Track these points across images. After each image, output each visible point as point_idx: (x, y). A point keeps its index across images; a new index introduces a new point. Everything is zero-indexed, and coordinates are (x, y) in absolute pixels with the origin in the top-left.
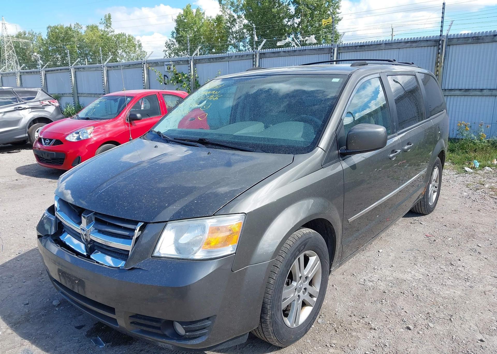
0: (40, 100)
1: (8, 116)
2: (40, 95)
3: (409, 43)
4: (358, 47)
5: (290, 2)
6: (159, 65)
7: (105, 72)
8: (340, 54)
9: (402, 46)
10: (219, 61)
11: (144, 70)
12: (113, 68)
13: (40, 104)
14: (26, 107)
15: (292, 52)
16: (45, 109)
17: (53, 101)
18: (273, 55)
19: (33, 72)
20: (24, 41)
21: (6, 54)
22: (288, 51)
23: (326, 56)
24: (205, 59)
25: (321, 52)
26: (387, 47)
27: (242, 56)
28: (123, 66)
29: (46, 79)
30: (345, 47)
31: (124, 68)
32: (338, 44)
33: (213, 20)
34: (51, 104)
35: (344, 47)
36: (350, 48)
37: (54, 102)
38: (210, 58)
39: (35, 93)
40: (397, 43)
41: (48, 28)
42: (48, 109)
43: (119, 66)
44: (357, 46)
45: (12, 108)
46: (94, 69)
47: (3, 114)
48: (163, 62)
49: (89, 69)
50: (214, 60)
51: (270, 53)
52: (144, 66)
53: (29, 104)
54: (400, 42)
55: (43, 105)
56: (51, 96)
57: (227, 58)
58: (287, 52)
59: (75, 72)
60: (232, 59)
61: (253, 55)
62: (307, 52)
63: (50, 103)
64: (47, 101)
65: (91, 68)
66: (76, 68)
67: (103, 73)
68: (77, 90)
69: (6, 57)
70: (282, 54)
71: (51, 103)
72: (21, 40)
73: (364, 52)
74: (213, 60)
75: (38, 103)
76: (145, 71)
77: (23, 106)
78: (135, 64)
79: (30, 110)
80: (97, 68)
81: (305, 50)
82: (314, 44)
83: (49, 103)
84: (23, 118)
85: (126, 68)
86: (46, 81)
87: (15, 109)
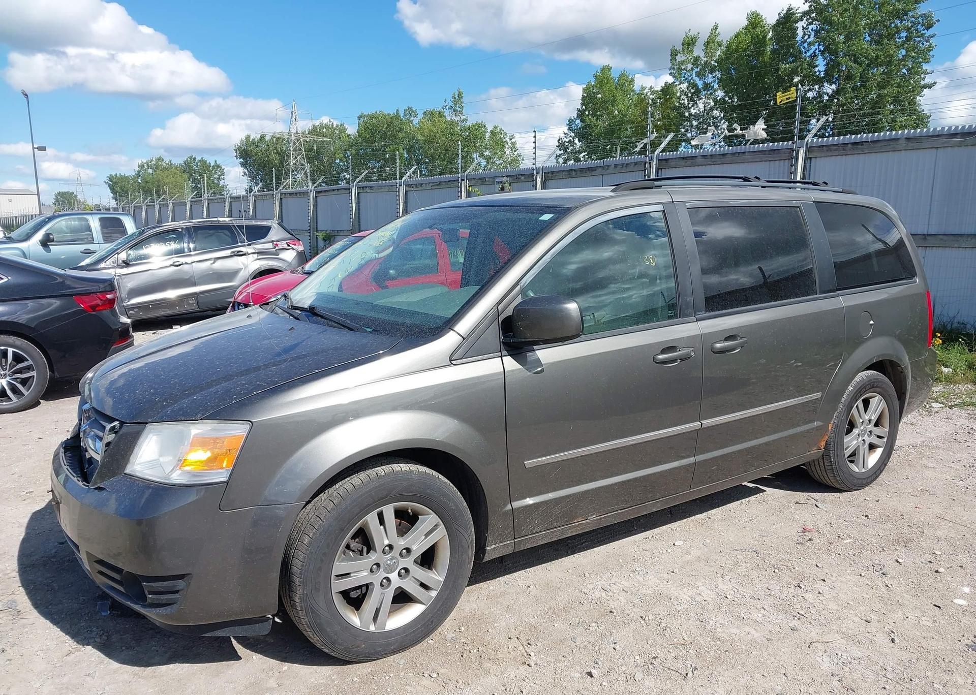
0: (273, 240)
1: (219, 265)
2: (276, 233)
3: (959, 136)
4: (850, 146)
5: (817, 51)
6: (487, 183)
7: (402, 194)
8: (813, 160)
9: (943, 143)
10: (585, 174)
11: (461, 193)
12: (415, 187)
13: (272, 247)
14: (250, 252)
15: (718, 157)
16: (280, 256)
17: (294, 243)
18: (682, 163)
19: (299, 193)
20: (321, 139)
21: (292, 162)
22: (711, 155)
23: (784, 164)
24: (563, 171)
25: (773, 157)
26: (911, 145)
27: (627, 165)
28: (431, 185)
29: (316, 205)
30: (823, 146)
31: (433, 188)
32: (808, 141)
33: (653, 93)
34: (290, 248)
35: (819, 146)
36: (833, 148)
37: (295, 245)
38: (571, 170)
39: (267, 229)
40: (932, 136)
41: (359, 118)
42: (283, 255)
43: (424, 184)
44: (847, 144)
45: (228, 252)
46: (386, 189)
47: (213, 262)
48: (494, 178)
49: (378, 189)
50: (578, 172)
51: (677, 160)
52: (461, 184)
53: (255, 246)
54: (938, 136)
55: (277, 248)
56: (292, 235)
57: (600, 169)
58: (709, 157)
59: (358, 193)
60: (609, 171)
61: (645, 163)
62: (747, 156)
63: (289, 246)
64: (285, 242)
65: (381, 187)
66: (360, 187)
67: (399, 196)
68: (359, 225)
69: (292, 167)
70: (700, 160)
71: (291, 245)
72: (316, 138)
73: (862, 156)
74: (576, 174)
75: (270, 246)
76: (463, 193)
77: (244, 249)
78: (449, 181)
79: (255, 256)
80: (391, 187)
81: (744, 153)
82: (763, 141)
83: (286, 245)
84: (242, 268)
85: (434, 187)
86: (316, 208)
87: (233, 254)
